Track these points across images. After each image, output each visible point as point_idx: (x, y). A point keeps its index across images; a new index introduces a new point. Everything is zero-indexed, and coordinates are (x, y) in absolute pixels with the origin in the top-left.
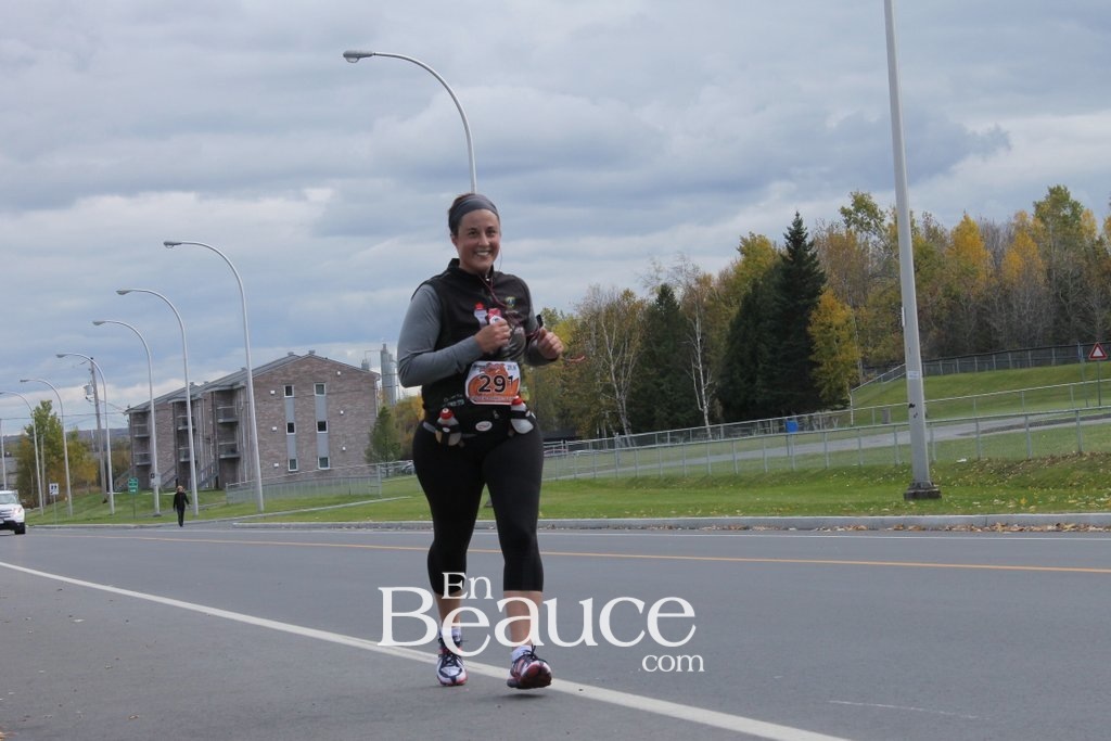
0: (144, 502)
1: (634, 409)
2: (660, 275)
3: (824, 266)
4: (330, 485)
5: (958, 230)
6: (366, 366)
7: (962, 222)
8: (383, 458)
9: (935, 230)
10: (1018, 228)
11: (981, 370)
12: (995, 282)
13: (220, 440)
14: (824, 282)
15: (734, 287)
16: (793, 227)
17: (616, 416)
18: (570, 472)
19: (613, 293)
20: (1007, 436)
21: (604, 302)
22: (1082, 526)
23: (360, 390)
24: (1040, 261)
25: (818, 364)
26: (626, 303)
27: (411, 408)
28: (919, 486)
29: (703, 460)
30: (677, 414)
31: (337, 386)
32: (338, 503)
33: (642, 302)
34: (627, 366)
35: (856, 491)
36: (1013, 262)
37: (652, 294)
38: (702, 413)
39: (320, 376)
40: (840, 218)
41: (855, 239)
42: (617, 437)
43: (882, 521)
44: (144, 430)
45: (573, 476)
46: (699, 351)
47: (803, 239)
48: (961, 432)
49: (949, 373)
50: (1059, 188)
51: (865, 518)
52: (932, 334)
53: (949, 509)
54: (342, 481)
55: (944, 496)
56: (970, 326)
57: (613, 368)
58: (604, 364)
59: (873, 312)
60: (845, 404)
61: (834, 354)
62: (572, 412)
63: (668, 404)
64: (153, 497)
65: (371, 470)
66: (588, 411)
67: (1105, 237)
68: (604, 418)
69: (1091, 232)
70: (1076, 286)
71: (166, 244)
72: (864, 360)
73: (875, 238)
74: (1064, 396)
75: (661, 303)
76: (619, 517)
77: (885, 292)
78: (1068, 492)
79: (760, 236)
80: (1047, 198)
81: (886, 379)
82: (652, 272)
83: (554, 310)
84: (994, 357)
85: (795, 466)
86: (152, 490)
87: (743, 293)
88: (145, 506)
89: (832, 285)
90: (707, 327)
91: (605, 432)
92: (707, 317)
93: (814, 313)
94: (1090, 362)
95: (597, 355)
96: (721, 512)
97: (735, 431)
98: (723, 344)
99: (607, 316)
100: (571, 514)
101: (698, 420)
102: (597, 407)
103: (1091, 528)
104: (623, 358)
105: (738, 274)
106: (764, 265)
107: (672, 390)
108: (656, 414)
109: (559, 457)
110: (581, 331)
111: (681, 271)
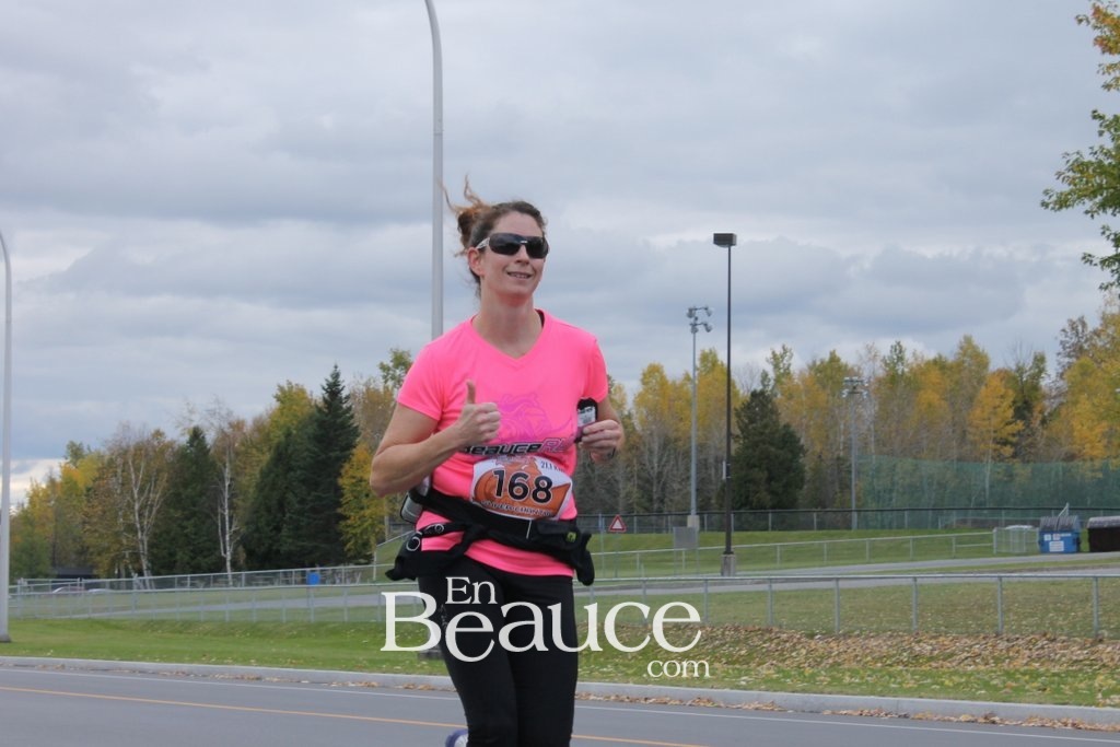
1: (155, 551)
2: (193, 417)
3: (359, 420)
14: (358, 436)
15: (268, 434)
16: (330, 380)
17: (136, 557)
18: (84, 611)
19: (143, 432)
21: (132, 441)
25: (345, 518)
26: (156, 443)
29: (221, 607)
30: (199, 558)
33: (170, 445)
34: (152, 506)
35: (373, 647)
37: (183, 435)
38: (225, 559)
40: (381, 373)
41: (392, 395)
42: (136, 578)
43: (394, 679)
45: (86, 616)
46: (226, 495)
47: (339, 392)
51: (377, 676)
57: (137, 507)
58: (129, 502)
60: (369, 559)
61: (362, 508)
62: (91, 550)
63: (191, 548)
66: (108, 549)
67: (633, 411)
68: (124, 557)
69: (620, 406)
72: (392, 518)
75: (192, 446)
76: (131, 660)
79: (297, 385)
82: (186, 415)
83: (81, 444)
85: (312, 618)
87: (276, 441)
89: (365, 438)
90: (237, 473)
91: (123, 572)
92: (238, 463)
93: (347, 466)
94: (611, 535)
95: (122, 493)
96: (236, 661)
97: (254, 580)
98: (251, 490)
99: (135, 455)
100: (82, 655)
101: (219, 566)
102: (117, 546)
103: (592, 697)
104: (148, 498)
105: (273, 421)
106: (299, 414)
107: (195, 534)
108: (178, 557)
109: (75, 595)
110: (107, 467)
111: (215, 414)
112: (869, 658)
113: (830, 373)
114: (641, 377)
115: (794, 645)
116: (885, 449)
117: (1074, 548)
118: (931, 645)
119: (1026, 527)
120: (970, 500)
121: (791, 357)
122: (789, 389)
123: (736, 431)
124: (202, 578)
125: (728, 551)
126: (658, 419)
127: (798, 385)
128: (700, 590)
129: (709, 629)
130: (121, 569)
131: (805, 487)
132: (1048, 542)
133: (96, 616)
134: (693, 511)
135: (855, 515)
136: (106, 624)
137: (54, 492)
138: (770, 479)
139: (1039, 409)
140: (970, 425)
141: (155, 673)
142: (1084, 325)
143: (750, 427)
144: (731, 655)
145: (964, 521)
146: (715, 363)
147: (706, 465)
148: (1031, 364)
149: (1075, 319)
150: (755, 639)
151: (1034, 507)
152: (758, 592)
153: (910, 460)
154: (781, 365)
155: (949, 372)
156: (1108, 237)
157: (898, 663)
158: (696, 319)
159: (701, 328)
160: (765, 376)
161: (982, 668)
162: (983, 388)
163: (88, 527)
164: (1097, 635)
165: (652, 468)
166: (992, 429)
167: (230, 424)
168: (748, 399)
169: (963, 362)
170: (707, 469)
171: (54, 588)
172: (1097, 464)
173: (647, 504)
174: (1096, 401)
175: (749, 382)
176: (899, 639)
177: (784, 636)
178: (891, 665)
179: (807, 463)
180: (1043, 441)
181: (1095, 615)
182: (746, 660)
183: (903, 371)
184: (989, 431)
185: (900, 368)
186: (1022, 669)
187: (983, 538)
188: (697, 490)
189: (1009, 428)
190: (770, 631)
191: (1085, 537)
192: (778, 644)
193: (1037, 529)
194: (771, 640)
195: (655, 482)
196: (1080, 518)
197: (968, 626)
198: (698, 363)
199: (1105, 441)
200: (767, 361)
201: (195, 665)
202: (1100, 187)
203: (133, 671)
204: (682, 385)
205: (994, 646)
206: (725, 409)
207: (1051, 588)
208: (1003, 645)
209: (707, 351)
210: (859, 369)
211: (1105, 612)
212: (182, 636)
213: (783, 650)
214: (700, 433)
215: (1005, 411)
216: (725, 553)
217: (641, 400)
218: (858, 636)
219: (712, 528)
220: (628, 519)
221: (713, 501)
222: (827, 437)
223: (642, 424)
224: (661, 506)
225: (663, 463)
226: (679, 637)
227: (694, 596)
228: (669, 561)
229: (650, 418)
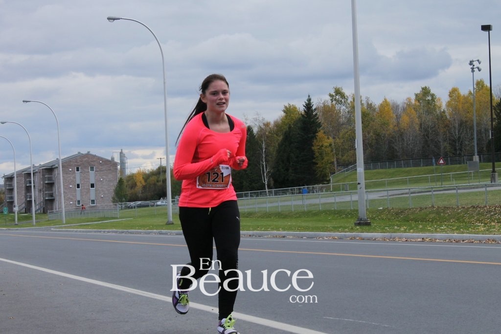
0: (10, 218)
2: (248, 122)
3: (321, 119)
4: (95, 212)
5: (381, 105)
6: (113, 159)
7: (383, 102)
8: (120, 201)
9: (371, 104)
10: (407, 104)
11: (389, 168)
12: (397, 129)
13: (46, 191)
14: (320, 126)
15: (281, 128)
16: (307, 102)
20: (401, 198)
22: (434, 239)
23: (110, 170)
24: (417, 119)
25: (316, 164)
27: (133, 179)
28: (361, 220)
29: (264, 205)
30: (253, 184)
31: (100, 168)
32: (99, 221)
35: (333, 221)
36: (405, 120)
38: (265, 184)
39: (92, 163)
40: (328, 98)
41: (335, 108)
43: (345, 235)
44: (11, 185)
46: (264, 156)
47: (311, 107)
48: (380, 195)
49: (375, 169)
50: (426, 87)
51: (337, 234)
52: (367, 151)
53: (375, 230)
54: (101, 211)
55: (372, 224)
56: (385, 148)
59: (342, 141)
60: (329, 181)
61: (323, 159)
63: (250, 180)
64: (14, 216)
65: (115, 206)
67: (446, 110)
69: (440, 107)
70: (433, 131)
71: (24, 101)
72: (338, 162)
73: (344, 107)
74: (426, 180)
77: (347, 132)
78: (427, 223)
79: (293, 105)
80: (420, 91)
81: (347, 171)
84: (395, 162)
85: (306, 209)
86: (14, 213)
87: (284, 130)
88: (10, 220)
89: (324, 128)
90: (268, 146)
92: (268, 141)
93: (315, 141)
94: (438, 166)
96: (273, 229)
97: (279, 193)
98: (275, 153)
101: (262, 187)
103: (437, 241)
105: (282, 121)
106: (294, 118)
107: (251, 173)
108: (244, 184)
111: (257, 120)
114: (449, 94)
123: (494, 116)
124: (255, 193)
125: (494, 171)
126: (457, 113)
128: (483, 190)
129: (488, 207)
134: (476, 154)
146: (484, 86)
147: (481, 132)
158: (474, 65)
159: (476, 70)
165: (456, 135)
167: (264, 124)
168: (499, 101)
170: (481, 134)
173: (453, 152)
175: (499, 93)
188: (477, 144)
195: (457, 142)
198: (475, 86)
201: (255, 232)
204: (468, 97)
206: (490, 106)
209: (479, 80)
212: (248, 219)
214: (477, 118)
216: (492, 172)
217: (449, 104)
219: (485, 161)
220: (446, 159)
221: (485, 149)
223: (450, 115)
224: (460, 152)
225: (460, 133)
226: (474, 211)
227: (480, 192)
228: (465, 177)
229: (454, 112)
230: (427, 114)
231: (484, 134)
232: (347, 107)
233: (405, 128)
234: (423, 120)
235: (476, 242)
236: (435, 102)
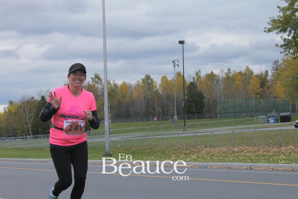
1: (33, 129)
2: (42, 93)
5: (122, 85)
7: (123, 83)
9: (116, 84)
10: (137, 85)
11: (126, 122)
12: (131, 99)
17: (28, 131)
18: (15, 145)
19: (29, 97)
20: (130, 140)
21: (26, 100)
24: (143, 94)
26: (32, 100)
28: (107, 152)
30: (45, 130)
33: (36, 100)
34: (32, 117)
35: (92, 153)
36: (135, 94)
37: (39, 98)
40: (91, 80)
41: (95, 86)
42: (28, 136)
45: (15, 147)
48: (119, 138)
49: (118, 122)
51: (92, 161)
52: (114, 112)
55: (113, 155)
56: (124, 110)
57: (28, 117)
58: (25, 116)
62: (16, 129)
63: (43, 128)
66: (20, 129)
67: (159, 88)
68: (25, 131)
69: (156, 87)
70: (151, 101)
73: (100, 86)
74: (146, 129)
75: (42, 101)
76: (27, 158)
77: (102, 100)
78: (145, 155)
80: (145, 77)
82: (40, 92)
83: (12, 101)
84: (129, 119)
91: (25, 135)
94: (154, 121)
95: (24, 114)
99: (27, 103)
100: (14, 157)
102: (23, 128)
104: (31, 115)
107: (44, 124)
108: (39, 130)
109: (12, 141)
110: (20, 107)
111: (48, 92)
112: (221, 153)
113: (211, 77)
114: (161, 79)
115: (202, 149)
116: (226, 97)
117: (277, 121)
118: (238, 148)
119: (264, 116)
120: (249, 109)
121: (201, 73)
122: (200, 81)
123: (186, 93)
124: (46, 136)
125: (185, 125)
126: (166, 90)
127: (203, 80)
128: (177, 136)
129: (179, 146)
130: (24, 134)
131: (205, 107)
132: (269, 120)
133: (18, 146)
134: (176, 115)
135: (218, 114)
136: (20, 149)
137: (6, 114)
138: (196, 105)
139: (267, 85)
140: (249, 90)
141: (34, 162)
142: (278, 62)
143: (190, 92)
144: (185, 153)
145: (248, 115)
146: (180, 75)
147: (179, 102)
148: (264, 73)
149: (276, 61)
150: (192, 148)
151: (266, 111)
152: (192, 136)
153: (233, 99)
154: (198, 75)
155: (243, 76)
156: (282, 39)
157: (229, 154)
158: (175, 63)
159: (176, 66)
160: (194, 78)
161: (251, 154)
162: (252, 80)
163: (15, 123)
164: (281, 145)
165: (165, 103)
166: (254, 90)
168: (189, 84)
169: (246, 73)
171: (6, 139)
172: (282, 99)
173: (163, 113)
174: (281, 82)
176: (229, 147)
177: (199, 147)
178: (227, 154)
179: (205, 101)
180: (268, 93)
181: (280, 140)
182: (189, 154)
183: (230, 76)
184: (254, 91)
185: (230, 75)
186: (261, 154)
187: (252, 120)
188: (176, 109)
189: (259, 90)
190: (196, 146)
191: (279, 118)
192: (198, 150)
193: (267, 117)
194: (196, 148)
195: (165, 107)
196: (278, 113)
197: (247, 143)
198: (176, 75)
199: (284, 93)
200: (194, 74)
201: (44, 159)
202: (279, 26)
203: (28, 161)
204: (172, 81)
205: (254, 148)
206: (183, 87)
207: (269, 133)
208: (256, 148)
209: (178, 72)
210: (219, 75)
211: (283, 138)
212: (41, 151)
213: (199, 151)
214: (177, 94)
215: (257, 86)
216: (184, 126)
217: (161, 85)
218: (218, 147)
219: (181, 119)
220: (159, 117)
221: (181, 112)
222: (211, 94)
223: (161, 92)
224: (167, 113)
225: (167, 102)
226: (172, 148)
227: (175, 137)
228: (169, 128)
229: (164, 90)
230: (149, 90)
231: (181, 103)
232: (101, 86)
233: (136, 99)
234: (146, 93)
235: (169, 166)
236: (153, 83)
